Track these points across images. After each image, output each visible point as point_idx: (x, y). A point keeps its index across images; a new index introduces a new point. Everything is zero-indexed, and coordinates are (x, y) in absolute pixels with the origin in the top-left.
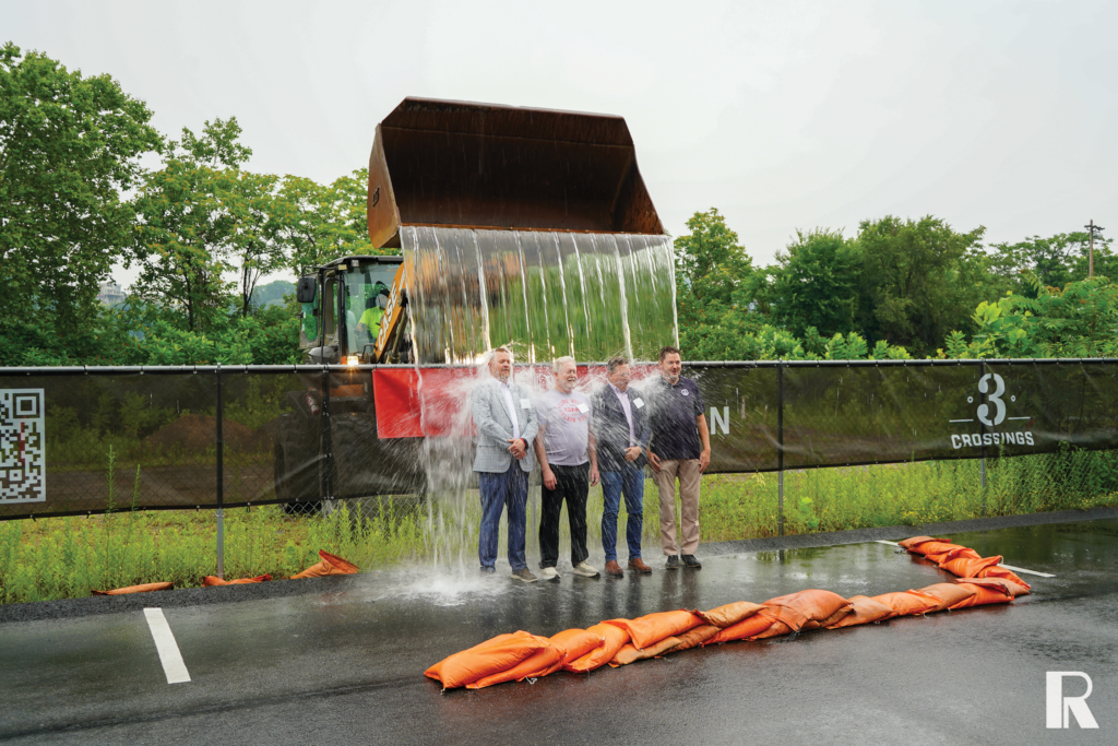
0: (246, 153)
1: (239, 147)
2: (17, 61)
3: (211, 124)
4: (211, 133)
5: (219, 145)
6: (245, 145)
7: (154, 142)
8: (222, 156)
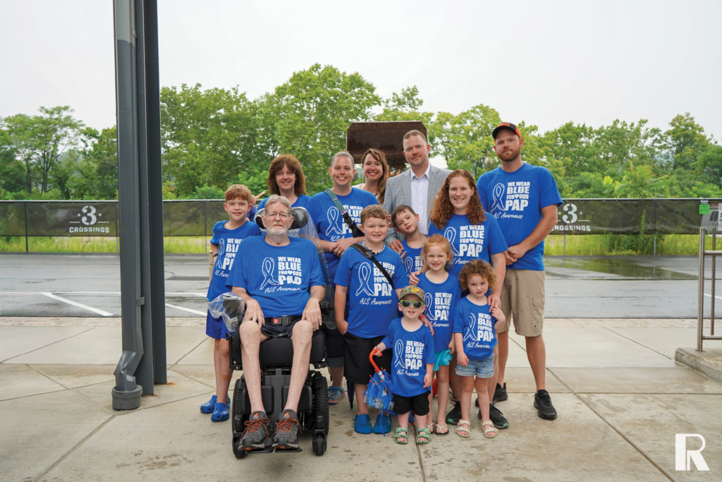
0: (421, 102)
1: (417, 99)
2: (320, 71)
3: (405, 90)
4: (405, 95)
5: (408, 99)
6: (420, 98)
7: (377, 100)
8: (410, 105)
